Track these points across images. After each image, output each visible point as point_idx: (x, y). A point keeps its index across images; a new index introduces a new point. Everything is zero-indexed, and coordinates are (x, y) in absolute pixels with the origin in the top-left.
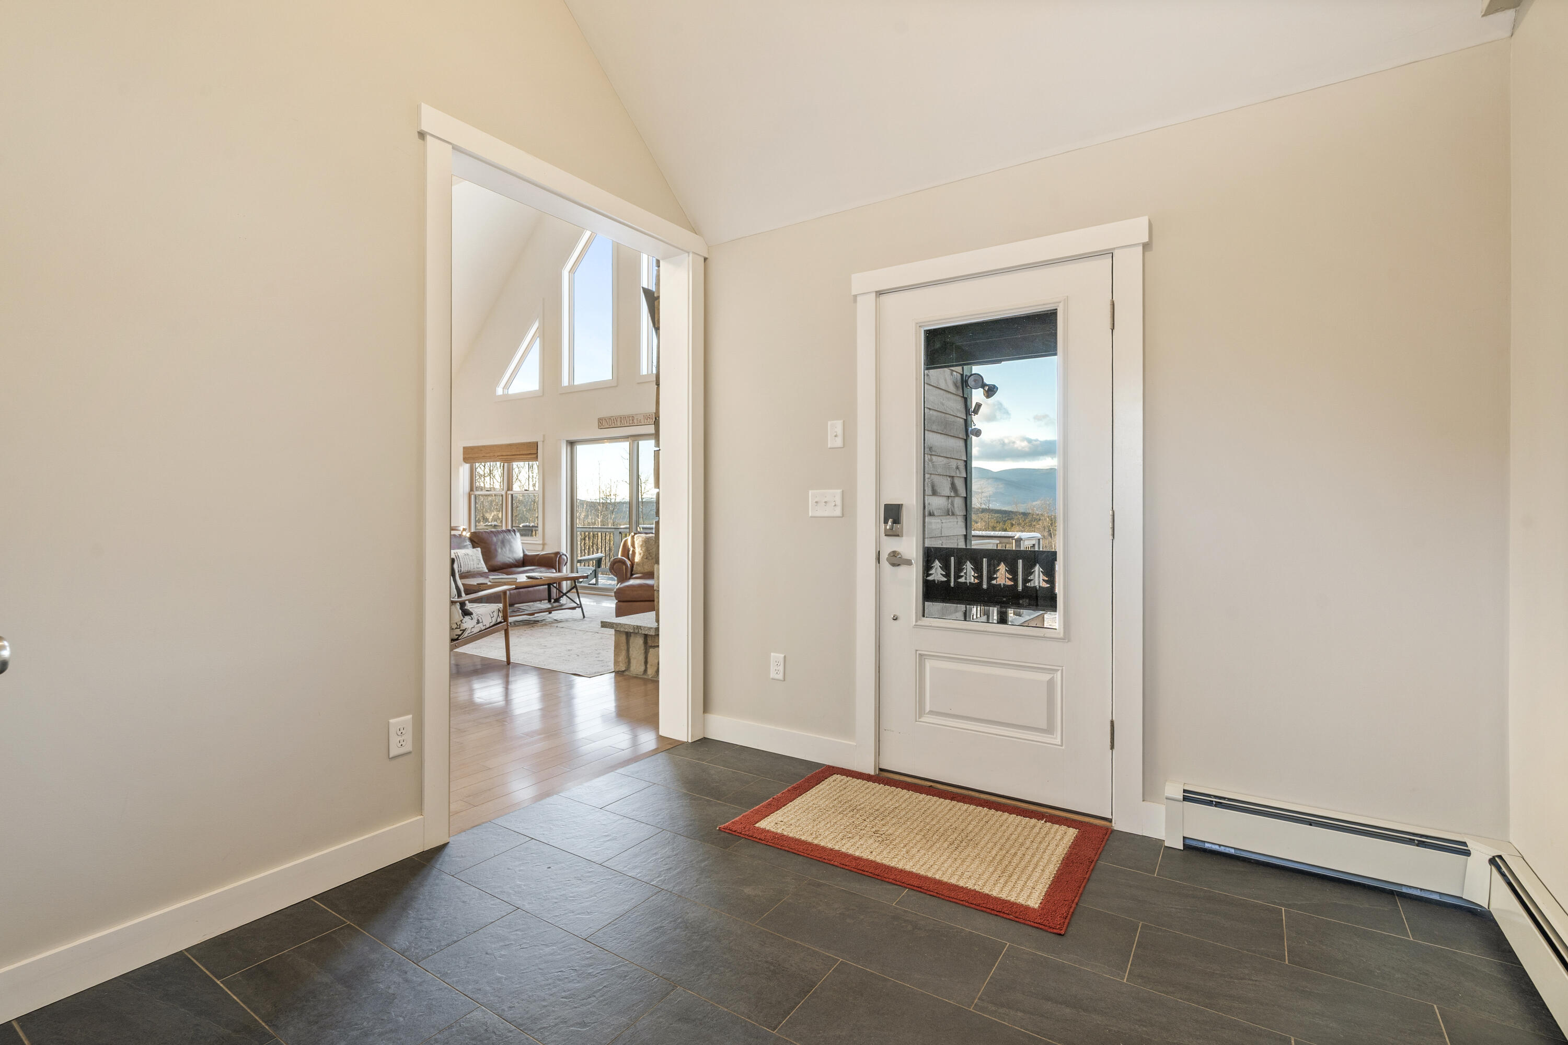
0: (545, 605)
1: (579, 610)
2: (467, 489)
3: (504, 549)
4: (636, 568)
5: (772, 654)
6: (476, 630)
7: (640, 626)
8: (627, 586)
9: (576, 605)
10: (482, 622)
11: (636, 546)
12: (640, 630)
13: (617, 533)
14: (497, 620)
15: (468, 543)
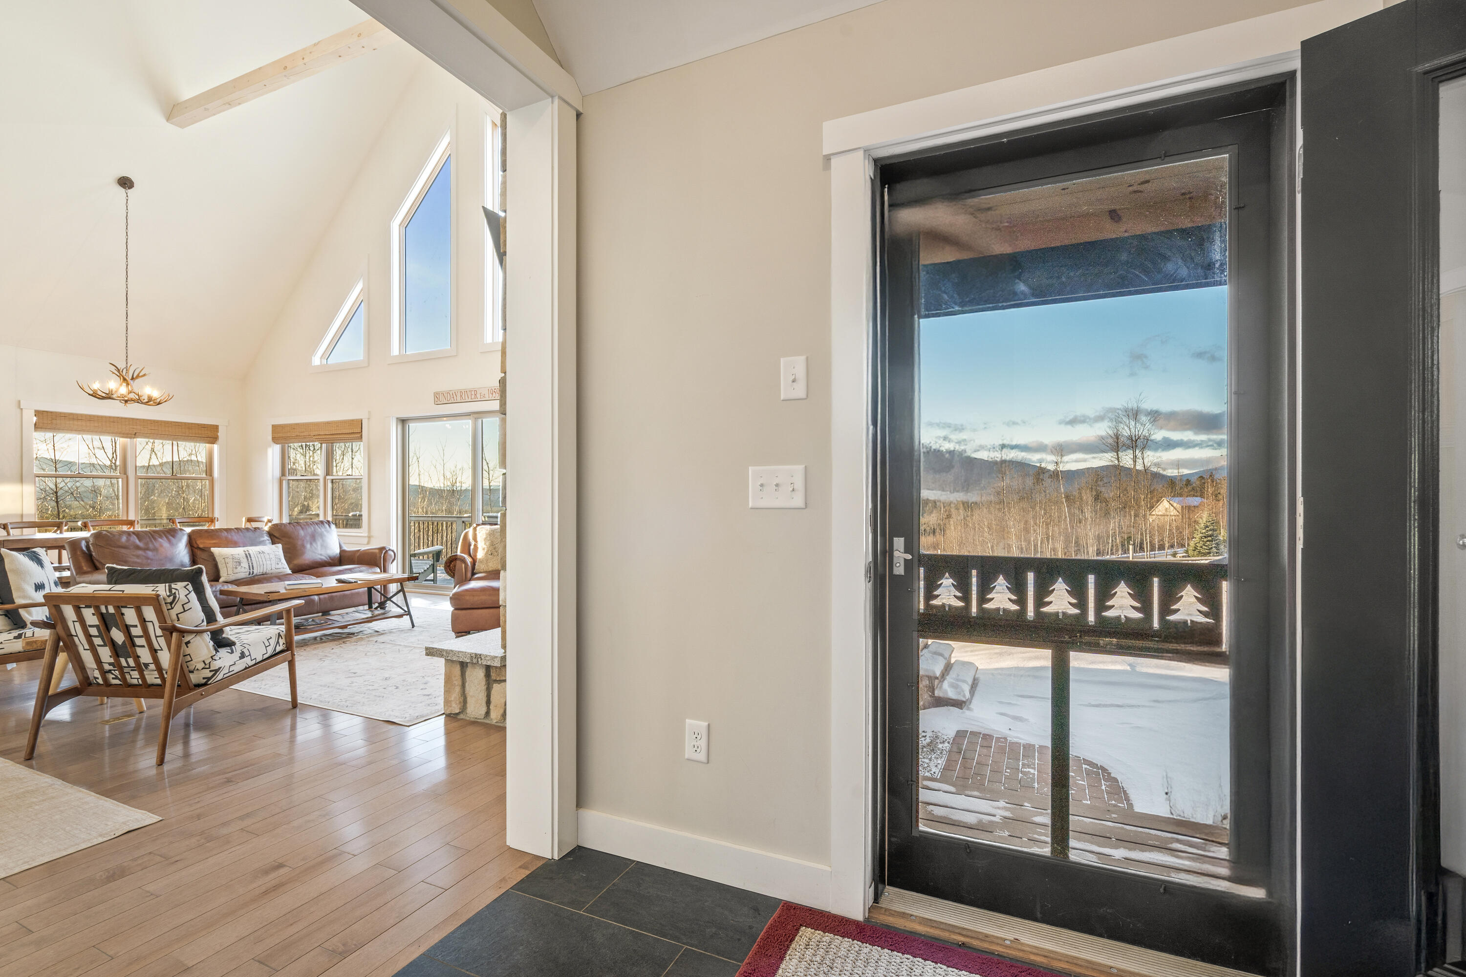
0: (363, 612)
1: (407, 618)
2: (278, 473)
3: (314, 544)
4: (478, 565)
5: (688, 721)
6: (237, 668)
7: (480, 655)
8: (467, 590)
9: (401, 612)
10: (250, 655)
11: (479, 539)
12: (479, 659)
13: (460, 521)
14: (275, 650)
15: (266, 538)
